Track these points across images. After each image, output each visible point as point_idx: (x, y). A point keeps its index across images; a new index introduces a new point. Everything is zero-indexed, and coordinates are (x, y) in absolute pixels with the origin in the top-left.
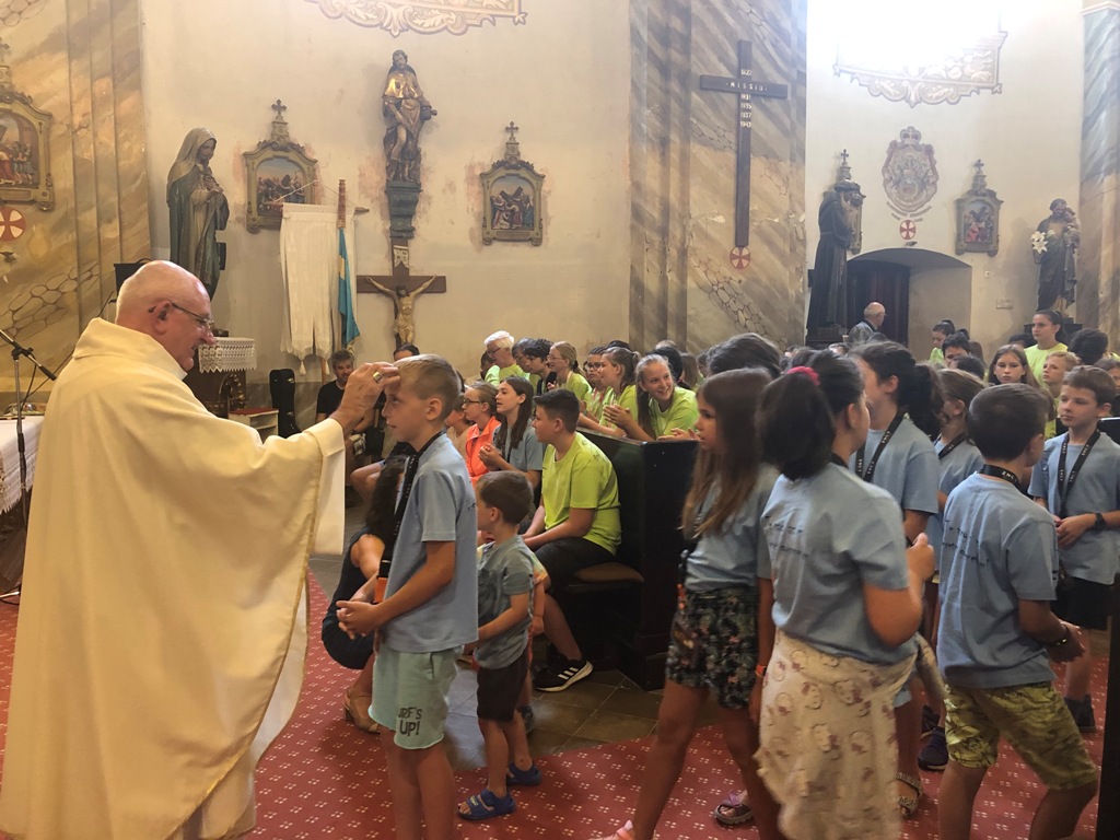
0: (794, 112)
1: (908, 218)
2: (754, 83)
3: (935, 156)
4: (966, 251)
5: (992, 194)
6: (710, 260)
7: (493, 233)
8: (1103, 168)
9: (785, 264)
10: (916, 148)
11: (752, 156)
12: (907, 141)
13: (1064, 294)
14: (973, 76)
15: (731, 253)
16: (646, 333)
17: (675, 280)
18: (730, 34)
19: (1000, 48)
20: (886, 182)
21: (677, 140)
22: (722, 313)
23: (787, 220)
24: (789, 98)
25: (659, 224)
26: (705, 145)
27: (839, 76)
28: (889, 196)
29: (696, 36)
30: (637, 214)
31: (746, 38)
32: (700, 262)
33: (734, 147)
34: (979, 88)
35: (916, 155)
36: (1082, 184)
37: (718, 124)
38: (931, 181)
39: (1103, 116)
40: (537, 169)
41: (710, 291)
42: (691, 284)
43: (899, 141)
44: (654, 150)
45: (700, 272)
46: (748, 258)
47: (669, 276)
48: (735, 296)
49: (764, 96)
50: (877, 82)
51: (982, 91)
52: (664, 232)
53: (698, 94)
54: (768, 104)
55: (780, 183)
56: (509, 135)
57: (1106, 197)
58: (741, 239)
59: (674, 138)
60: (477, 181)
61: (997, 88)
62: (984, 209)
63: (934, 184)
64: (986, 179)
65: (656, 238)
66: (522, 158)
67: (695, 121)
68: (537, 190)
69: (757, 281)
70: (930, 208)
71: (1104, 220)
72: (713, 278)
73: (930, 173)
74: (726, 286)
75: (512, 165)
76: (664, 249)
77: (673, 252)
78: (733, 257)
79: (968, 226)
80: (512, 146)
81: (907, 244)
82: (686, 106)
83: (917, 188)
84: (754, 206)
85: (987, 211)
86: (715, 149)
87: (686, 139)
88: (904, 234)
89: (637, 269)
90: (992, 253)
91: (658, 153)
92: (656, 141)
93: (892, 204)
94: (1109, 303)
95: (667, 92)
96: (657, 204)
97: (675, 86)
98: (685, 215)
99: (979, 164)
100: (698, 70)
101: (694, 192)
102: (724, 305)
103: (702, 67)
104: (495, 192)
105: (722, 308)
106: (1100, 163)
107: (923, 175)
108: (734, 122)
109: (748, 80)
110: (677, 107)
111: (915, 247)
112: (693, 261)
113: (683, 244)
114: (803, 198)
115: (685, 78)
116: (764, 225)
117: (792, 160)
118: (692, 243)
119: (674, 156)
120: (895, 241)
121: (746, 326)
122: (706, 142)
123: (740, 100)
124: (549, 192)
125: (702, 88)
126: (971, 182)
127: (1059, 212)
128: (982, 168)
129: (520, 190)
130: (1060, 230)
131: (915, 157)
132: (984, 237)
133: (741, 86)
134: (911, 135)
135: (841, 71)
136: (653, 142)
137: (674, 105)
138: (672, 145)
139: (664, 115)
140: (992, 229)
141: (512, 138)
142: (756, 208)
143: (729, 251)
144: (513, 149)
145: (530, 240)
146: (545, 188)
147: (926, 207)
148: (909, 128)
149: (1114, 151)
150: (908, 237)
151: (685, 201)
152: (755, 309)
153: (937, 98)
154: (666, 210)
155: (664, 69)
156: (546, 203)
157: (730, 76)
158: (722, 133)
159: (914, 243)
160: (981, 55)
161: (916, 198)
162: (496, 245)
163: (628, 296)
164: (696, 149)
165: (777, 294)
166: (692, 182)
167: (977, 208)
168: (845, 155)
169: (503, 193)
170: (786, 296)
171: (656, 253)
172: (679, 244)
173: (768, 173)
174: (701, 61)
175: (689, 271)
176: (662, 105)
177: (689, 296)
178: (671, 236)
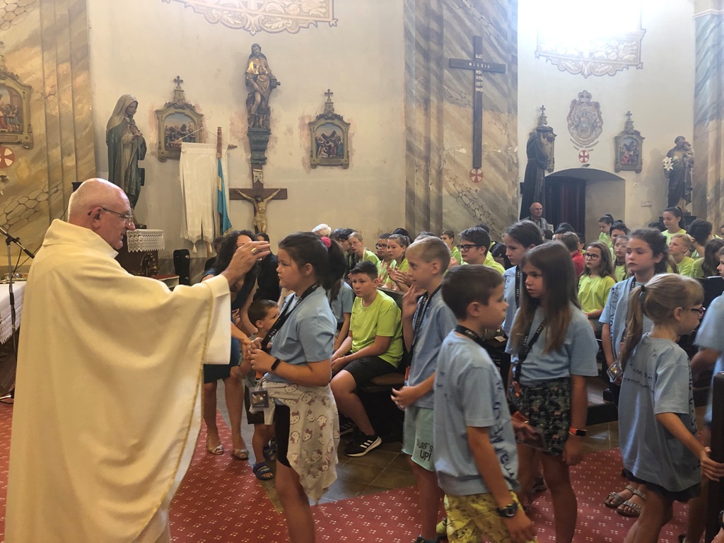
0: (510, 81)
1: (584, 149)
2: (484, 64)
3: (601, 109)
4: (622, 170)
5: (637, 133)
6: (457, 177)
7: (317, 161)
8: (708, 116)
9: (504, 179)
10: (589, 104)
11: (483, 110)
12: (583, 100)
13: (684, 197)
14: (625, 57)
15: (471, 173)
16: (416, 225)
17: (435, 190)
18: (468, 32)
19: (641, 40)
20: (570, 126)
21: (435, 100)
22: (465, 210)
23: (506, 151)
24: (507, 72)
25: (424, 154)
26: (453, 103)
27: (539, 58)
28: (572, 134)
29: (446, 33)
30: (410, 147)
31: (478, 35)
32: (451, 178)
33: (471, 104)
34: (628, 65)
35: (588, 109)
36: (695, 126)
37: (461, 89)
38: (598, 125)
39: (708, 82)
40: (345, 120)
41: (457, 196)
42: (445, 192)
43: (578, 99)
44: (420, 107)
45: (451, 184)
46: (481, 175)
47: (431, 187)
48: (473, 200)
49: (491, 72)
50: (563, 62)
51: (630, 67)
52: (427, 159)
53: (447, 70)
54: (493, 77)
55: (501, 127)
56: (327, 98)
57: (710, 134)
58: (477, 164)
59: (433, 99)
60: (306, 127)
61: (640, 65)
62: (633, 142)
63: (600, 127)
64: (633, 124)
65: (422, 163)
66: (335, 112)
67: (446, 88)
68: (345, 133)
69: (487, 190)
70: (597, 142)
71: (709, 149)
72: (459, 189)
73: (598, 120)
74: (467, 194)
75: (329, 116)
76: (428, 170)
77: (433, 172)
78: (471, 175)
79: (622, 153)
80: (329, 105)
81: (584, 166)
82: (440, 79)
83: (589, 130)
84: (485, 142)
85: (634, 144)
86: (460, 106)
87: (441, 99)
88: (582, 159)
89: (410, 182)
90: (638, 171)
91: (423, 108)
92: (422, 101)
93: (574, 140)
94: (714, 202)
95: (428, 69)
96: (423, 142)
97: (433, 66)
98: (441, 148)
99: (629, 114)
100: (448, 55)
101: (446, 134)
102: (466, 206)
103: (450, 53)
104: (319, 134)
105: (465, 208)
106: (706, 113)
107: (593, 121)
108: (471, 87)
109: (480, 61)
110: (435, 78)
111: (589, 167)
112: (446, 178)
113: (440, 167)
114: (516, 136)
115: (439, 61)
116: (492, 154)
117: (509, 112)
118: (446, 166)
119: (433, 110)
120: (576, 164)
121: (480, 219)
122: (453, 101)
123: (475, 74)
124: (353, 134)
125: (451, 67)
126: (624, 126)
127: (681, 145)
128: (631, 117)
129: (334, 133)
130: (681, 156)
131: (588, 110)
132: (633, 161)
133: (476, 65)
134: (585, 95)
135: (540, 55)
136: (419, 101)
137: (433, 78)
138: (431, 103)
139: (426, 84)
140: (637, 156)
141: (329, 99)
142: (486, 143)
143: (469, 172)
144: (330, 107)
145: (341, 165)
146: (351, 131)
147: (595, 141)
148: (584, 91)
149: (715, 105)
150: (584, 161)
151: (440, 140)
152: (486, 208)
153: (602, 72)
154: (428, 145)
155: (426, 55)
156: (351, 141)
157: (469, 59)
158: (464, 95)
159: (588, 165)
160: (629, 45)
161: (589, 136)
162: (319, 168)
163: (404, 200)
164: (447, 106)
165: (500, 199)
166: (444, 127)
167: (628, 142)
168: (543, 109)
169: (323, 135)
170: (506, 200)
171: (423, 173)
172: (437, 167)
173: (493, 121)
174: (450, 49)
175: (444, 184)
176: (425, 78)
177: (444, 200)
178: (431, 162)
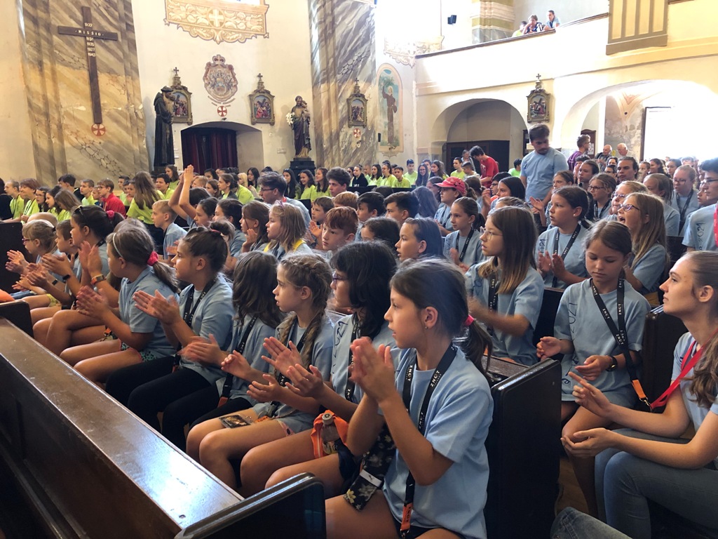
0: (126, 48)
2: (95, 32)
3: (235, 71)
4: (257, 122)
5: (268, 92)
6: (78, 131)
8: (320, 80)
9: (127, 132)
10: (223, 66)
11: (98, 72)
12: (217, 63)
14: (253, 28)
15: (92, 127)
16: (43, 173)
17: (58, 142)
18: (77, 3)
19: (265, 14)
20: (206, 85)
21: (49, 63)
22: (90, 160)
23: (127, 108)
24: (120, 40)
25: (43, 111)
26: (66, 66)
27: (169, 25)
28: (209, 92)
29: (52, 3)
30: (30, 104)
31: (87, 5)
32: (72, 132)
33: (86, 67)
34: (256, 35)
35: (223, 70)
36: (312, 88)
37: (74, 54)
38: (234, 84)
41: (81, 149)
42: (67, 144)
43: (212, 62)
44: (34, 67)
45: (73, 138)
46: (104, 129)
47: (53, 140)
48: (98, 151)
49: (102, 39)
50: (194, 29)
51: (258, 36)
52: (47, 115)
53: (57, 36)
55: (120, 88)
57: (322, 95)
58: (98, 118)
59: (46, 61)
61: (266, 35)
62: (265, 100)
63: (235, 86)
64: (264, 84)
65: (43, 119)
67: (58, 52)
69: (111, 142)
70: (234, 99)
71: (322, 106)
72: (82, 141)
73: (233, 80)
74: (91, 145)
76: (49, 125)
77: (54, 127)
78: (93, 129)
79: (256, 109)
81: (222, 119)
82: (50, 42)
83: (225, 88)
84: (104, 100)
86: (74, 68)
87: (53, 62)
88: (220, 113)
89: (34, 137)
90: (272, 124)
91: (37, 69)
92: (36, 63)
93: (211, 97)
95: (38, 34)
96: (41, 99)
97: (43, 32)
98: (58, 107)
99: (260, 76)
100: (56, 23)
101: (62, 93)
102: (91, 156)
103: (58, 21)
105: (89, 158)
106: (318, 78)
108: (84, 52)
109: (90, 29)
110: (46, 43)
111: (226, 121)
112: (67, 132)
113: (60, 122)
114: (140, 96)
115: (48, 27)
116: (113, 111)
117: (127, 73)
118: (65, 121)
119: (47, 72)
120: (216, 118)
121: (107, 168)
122: (68, 65)
123: (86, 41)
125: (60, 34)
126: (257, 86)
128: (262, 78)
131: (223, 72)
132: (266, 115)
133: (86, 32)
134: (219, 59)
135: (169, 22)
136: (33, 63)
137: (43, 42)
138: (45, 65)
139: (38, 47)
140: (270, 111)
142: (106, 102)
143: (90, 126)
147: (232, 98)
148: (217, 55)
150: (222, 115)
151: (57, 97)
152: (112, 158)
153: (233, 39)
154: (46, 103)
155: (34, 20)
157: (78, 27)
158: (77, 59)
159: (225, 119)
160: (255, 17)
163: (32, 152)
164: (60, 68)
165: (126, 150)
166: (59, 86)
167: (261, 100)
168: (176, 70)
170: (132, 151)
171: (44, 127)
172: (57, 122)
173: (111, 82)
174: (58, 17)
175: (65, 138)
176: (37, 42)
177: (67, 151)
178: (51, 118)
